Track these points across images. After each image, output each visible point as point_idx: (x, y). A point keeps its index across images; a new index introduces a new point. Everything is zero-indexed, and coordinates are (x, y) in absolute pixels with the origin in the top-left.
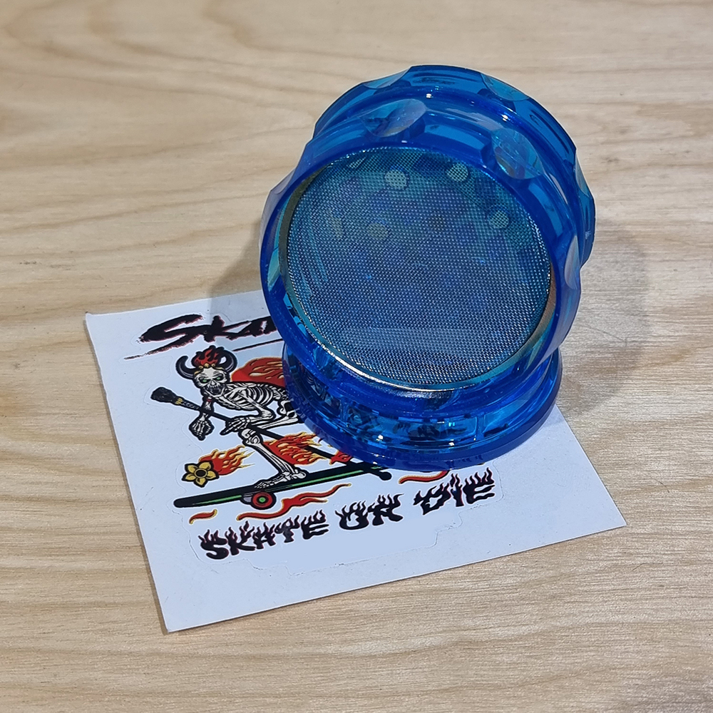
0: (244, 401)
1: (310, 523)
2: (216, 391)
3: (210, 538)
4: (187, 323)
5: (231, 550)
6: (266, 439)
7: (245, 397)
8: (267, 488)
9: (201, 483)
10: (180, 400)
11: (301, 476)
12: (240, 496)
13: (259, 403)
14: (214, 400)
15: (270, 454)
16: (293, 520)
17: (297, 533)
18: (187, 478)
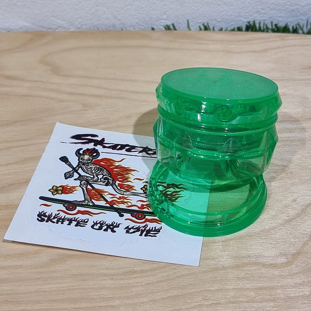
0: (91, 171)
1: (82, 221)
2: (84, 164)
3: (42, 213)
4: (91, 137)
5: (47, 220)
6: (89, 187)
7: (93, 170)
8: (76, 204)
9: (54, 194)
10: (69, 163)
11: (91, 204)
12: (64, 203)
13: (96, 174)
14: (81, 167)
15: (86, 193)
16: (76, 218)
17: (74, 223)
18: (51, 190)
